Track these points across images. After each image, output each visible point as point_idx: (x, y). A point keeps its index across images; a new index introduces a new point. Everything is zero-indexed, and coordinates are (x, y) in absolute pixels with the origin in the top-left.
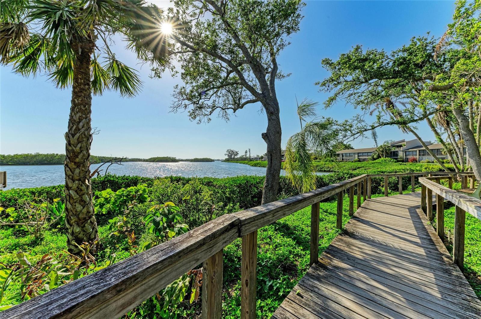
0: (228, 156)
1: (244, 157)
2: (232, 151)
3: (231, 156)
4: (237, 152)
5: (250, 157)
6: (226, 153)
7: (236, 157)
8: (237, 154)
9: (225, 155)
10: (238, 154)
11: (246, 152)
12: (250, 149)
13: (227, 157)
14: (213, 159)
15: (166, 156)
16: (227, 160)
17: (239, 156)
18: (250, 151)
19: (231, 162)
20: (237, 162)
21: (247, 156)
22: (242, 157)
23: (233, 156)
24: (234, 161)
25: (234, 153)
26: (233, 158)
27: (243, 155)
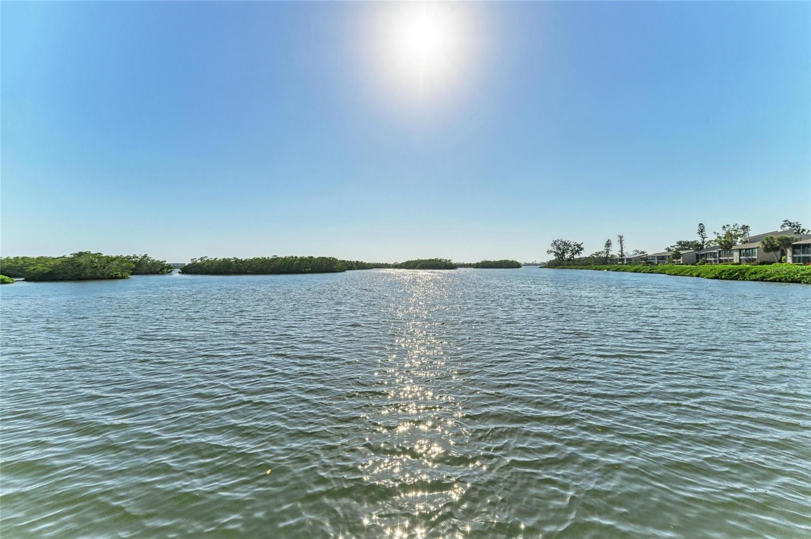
0: (556, 254)
1: (604, 255)
2: (565, 244)
3: (563, 253)
4: (578, 246)
5: (622, 255)
6: (551, 248)
7: (576, 257)
8: (580, 248)
9: (549, 252)
10: (582, 249)
11: (608, 244)
12: (621, 237)
13: (552, 257)
14: (519, 261)
15: (433, 258)
16: (551, 265)
17: (584, 254)
18: (621, 242)
19: (564, 268)
20: (581, 267)
21: (611, 253)
22: (595, 256)
23: (569, 255)
24: (572, 267)
25: (570, 249)
26: (569, 260)
27: (598, 251)
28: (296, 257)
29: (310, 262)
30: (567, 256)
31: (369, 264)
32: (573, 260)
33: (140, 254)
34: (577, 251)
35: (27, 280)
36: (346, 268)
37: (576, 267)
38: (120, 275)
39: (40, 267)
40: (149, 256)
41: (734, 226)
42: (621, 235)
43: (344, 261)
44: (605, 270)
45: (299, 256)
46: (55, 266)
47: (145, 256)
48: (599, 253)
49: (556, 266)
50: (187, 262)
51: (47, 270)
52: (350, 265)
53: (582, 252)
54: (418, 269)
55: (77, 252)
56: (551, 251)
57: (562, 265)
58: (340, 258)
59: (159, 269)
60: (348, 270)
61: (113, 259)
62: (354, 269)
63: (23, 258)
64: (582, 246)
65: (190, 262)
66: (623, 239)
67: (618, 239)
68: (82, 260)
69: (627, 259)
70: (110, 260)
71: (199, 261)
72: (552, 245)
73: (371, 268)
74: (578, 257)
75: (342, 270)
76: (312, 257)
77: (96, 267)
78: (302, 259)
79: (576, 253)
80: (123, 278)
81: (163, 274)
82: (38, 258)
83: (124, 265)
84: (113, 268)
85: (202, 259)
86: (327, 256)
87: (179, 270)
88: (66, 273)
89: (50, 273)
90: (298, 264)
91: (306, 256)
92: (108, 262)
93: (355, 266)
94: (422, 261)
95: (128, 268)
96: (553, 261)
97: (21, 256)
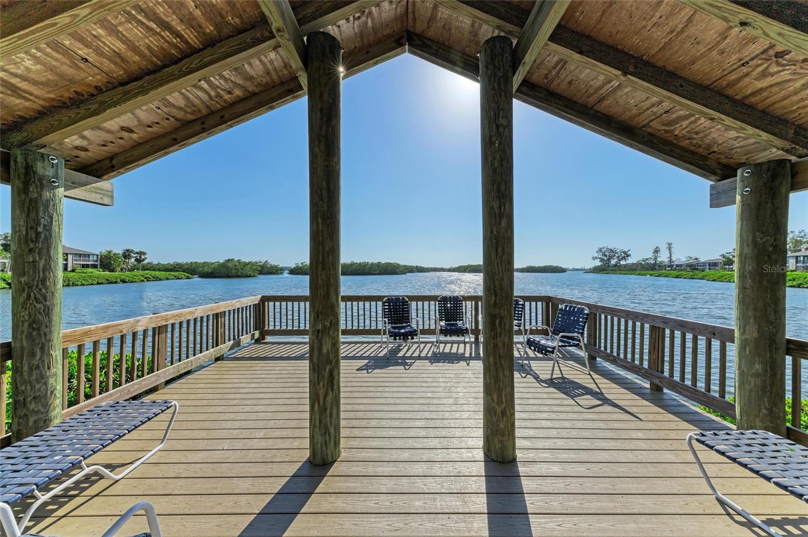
0: (602, 260)
1: (653, 262)
2: (611, 251)
3: (609, 260)
4: (625, 253)
5: (671, 261)
6: (596, 255)
7: (623, 262)
8: (626, 255)
9: (594, 258)
10: (628, 256)
11: (657, 251)
12: (670, 244)
13: (598, 263)
14: (564, 266)
16: (596, 270)
17: (630, 261)
18: (670, 249)
19: (608, 273)
20: (625, 272)
21: (659, 259)
22: (643, 263)
23: (615, 261)
24: (617, 272)
25: (616, 255)
26: (615, 265)
27: (645, 258)
28: (368, 263)
29: (378, 266)
30: (613, 262)
31: (427, 268)
32: (619, 266)
33: (263, 260)
34: (624, 258)
35: (200, 277)
36: (407, 271)
37: (620, 272)
38: (252, 275)
39: (206, 269)
40: (269, 261)
41: (800, 232)
42: (670, 242)
43: (406, 266)
44: (648, 276)
45: (370, 262)
46: (214, 268)
47: (266, 261)
48: (647, 259)
49: (601, 271)
50: (293, 266)
51: (210, 271)
52: (411, 269)
53: (629, 258)
54: (468, 272)
55: (227, 259)
56: (596, 258)
57: (607, 270)
58: (402, 263)
59: (275, 271)
60: (408, 272)
61: (248, 264)
62: (414, 272)
63: (195, 263)
64: (629, 253)
65: (295, 266)
66: (672, 246)
67: (667, 246)
68: (230, 264)
69: (676, 265)
70: (246, 264)
71: (301, 265)
72: (597, 252)
73: (429, 271)
74: (625, 263)
75: (403, 273)
76: (380, 263)
77: (238, 269)
78: (372, 264)
79: (622, 260)
80: (254, 276)
81: (278, 274)
82: (203, 263)
83: (254, 267)
84: (248, 270)
85: (302, 263)
86: (392, 262)
87: (288, 272)
88: (220, 273)
89: (212, 273)
90: (370, 268)
91: (375, 261)
92: (245, 266)
93: (414, 270)
94: (472, 266)
95: (256, 270)
96: (598, 266)
97: (194, 261)
